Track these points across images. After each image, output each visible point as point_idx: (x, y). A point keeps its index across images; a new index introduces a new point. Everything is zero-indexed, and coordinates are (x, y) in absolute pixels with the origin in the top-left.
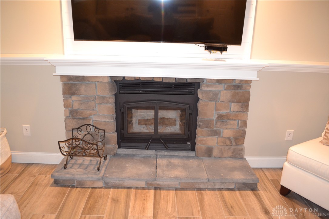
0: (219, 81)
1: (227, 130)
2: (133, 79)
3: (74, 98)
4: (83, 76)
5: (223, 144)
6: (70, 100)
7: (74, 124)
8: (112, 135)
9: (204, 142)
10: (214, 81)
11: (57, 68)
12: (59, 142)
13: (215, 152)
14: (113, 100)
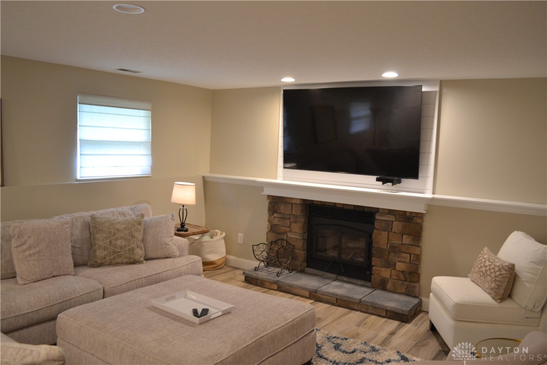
0: (391, 212)
1: (400, 263)
2: (319, 203)
3: (275, 215)
4: (283, 197)
5: (396, 278)
6: (273, 217)
7: (273, 238)
8: (301, 253)
9: (378, 272)
10: (387, 212)
11: (265, 189)
12: (253, 246)
13: (389, 286)
14: (302, 220)
